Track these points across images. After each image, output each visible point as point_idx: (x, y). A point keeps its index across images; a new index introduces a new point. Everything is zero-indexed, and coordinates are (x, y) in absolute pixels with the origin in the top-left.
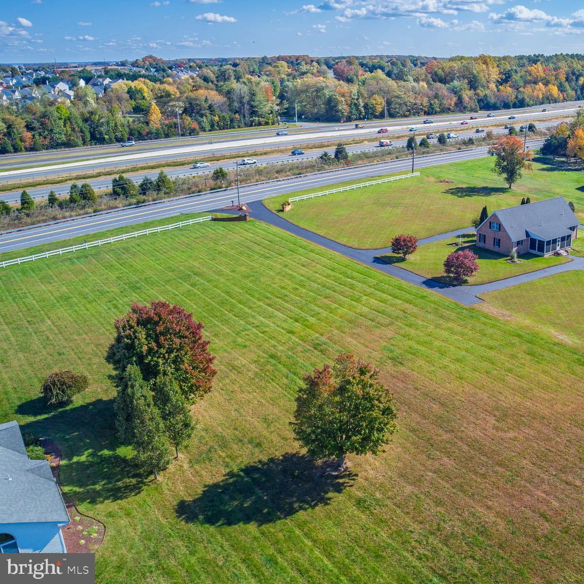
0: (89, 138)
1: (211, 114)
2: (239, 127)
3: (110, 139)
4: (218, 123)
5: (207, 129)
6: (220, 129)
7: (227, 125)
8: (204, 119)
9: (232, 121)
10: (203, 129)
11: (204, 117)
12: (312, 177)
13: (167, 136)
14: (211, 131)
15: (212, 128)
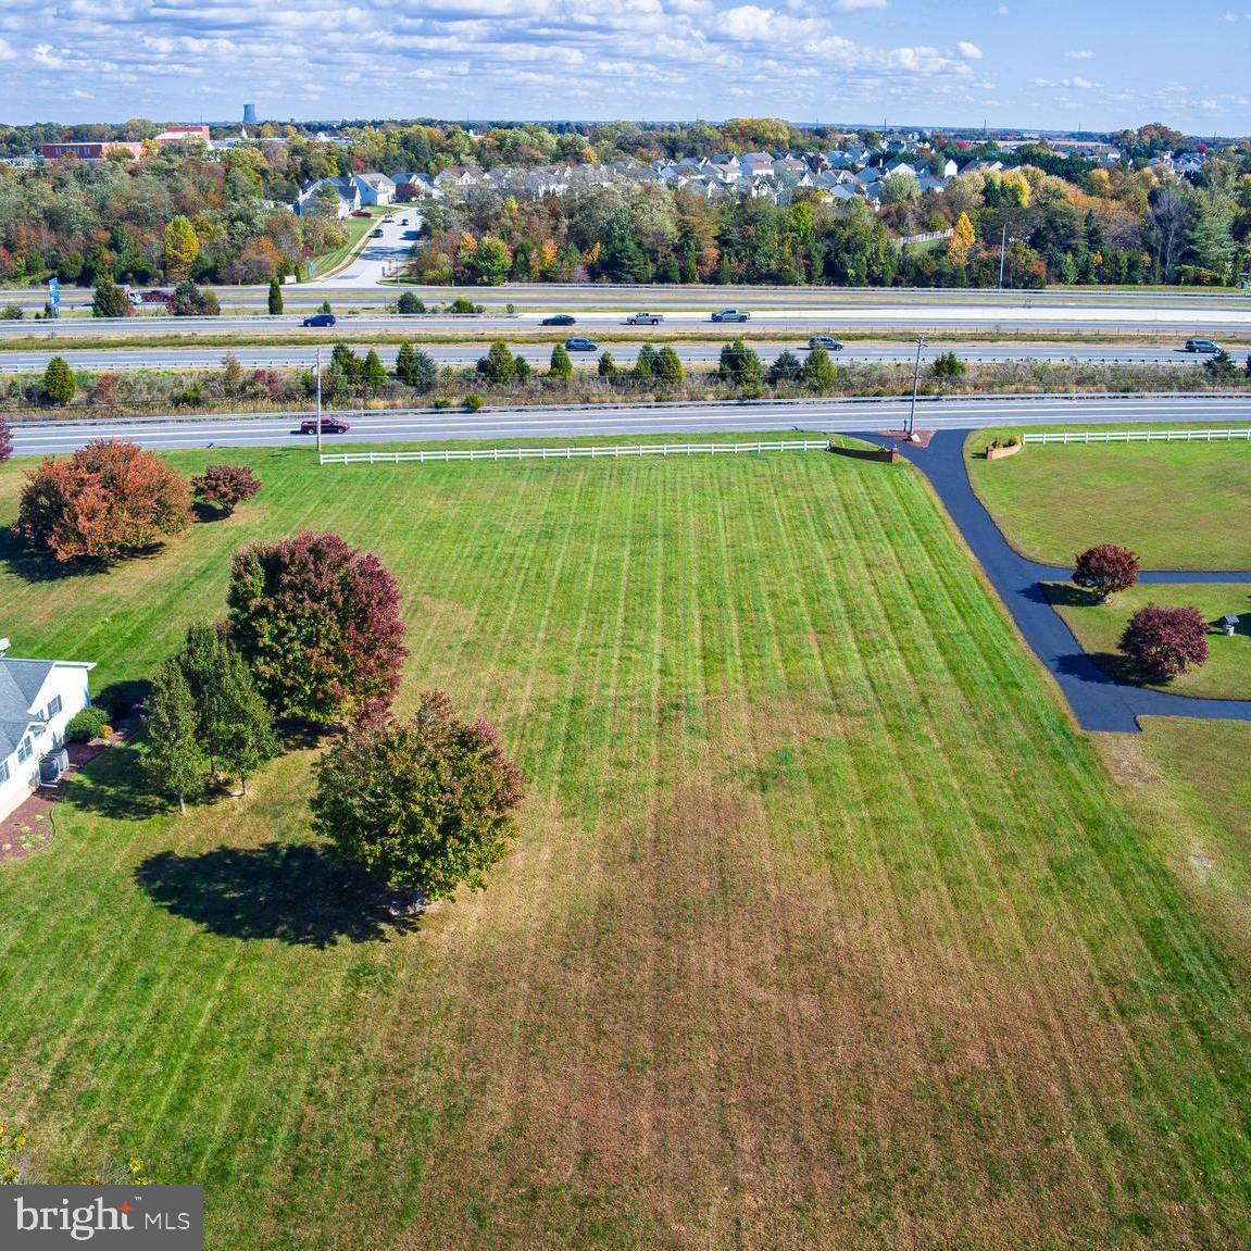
0: (820, 272)
1: (1090, 249)
2: (1147, 282)
3: (858, 277)
4: (1098, 268)
5: (1071, 279)
6: (1102, 282)
7: (1120, 275)
8: (1069, 258)
9: (1132, 265)
10: (1061, 278)
11: (1070, 255)
12: (1152, 401)
13: (975, 283)
14: (1078, 283)
15: (1083, 278)
